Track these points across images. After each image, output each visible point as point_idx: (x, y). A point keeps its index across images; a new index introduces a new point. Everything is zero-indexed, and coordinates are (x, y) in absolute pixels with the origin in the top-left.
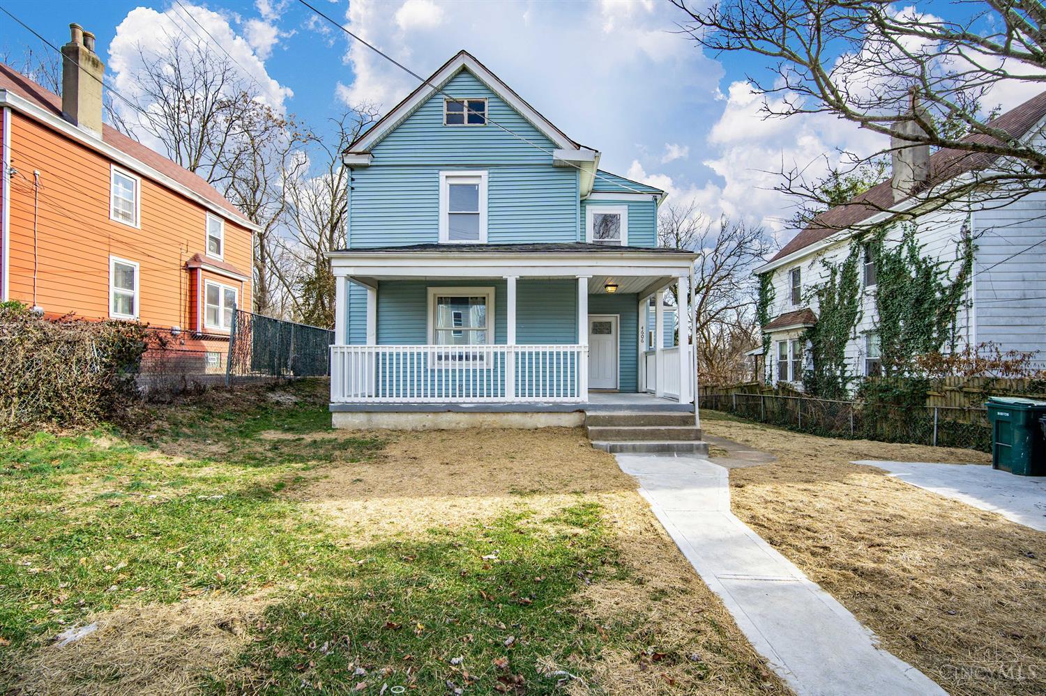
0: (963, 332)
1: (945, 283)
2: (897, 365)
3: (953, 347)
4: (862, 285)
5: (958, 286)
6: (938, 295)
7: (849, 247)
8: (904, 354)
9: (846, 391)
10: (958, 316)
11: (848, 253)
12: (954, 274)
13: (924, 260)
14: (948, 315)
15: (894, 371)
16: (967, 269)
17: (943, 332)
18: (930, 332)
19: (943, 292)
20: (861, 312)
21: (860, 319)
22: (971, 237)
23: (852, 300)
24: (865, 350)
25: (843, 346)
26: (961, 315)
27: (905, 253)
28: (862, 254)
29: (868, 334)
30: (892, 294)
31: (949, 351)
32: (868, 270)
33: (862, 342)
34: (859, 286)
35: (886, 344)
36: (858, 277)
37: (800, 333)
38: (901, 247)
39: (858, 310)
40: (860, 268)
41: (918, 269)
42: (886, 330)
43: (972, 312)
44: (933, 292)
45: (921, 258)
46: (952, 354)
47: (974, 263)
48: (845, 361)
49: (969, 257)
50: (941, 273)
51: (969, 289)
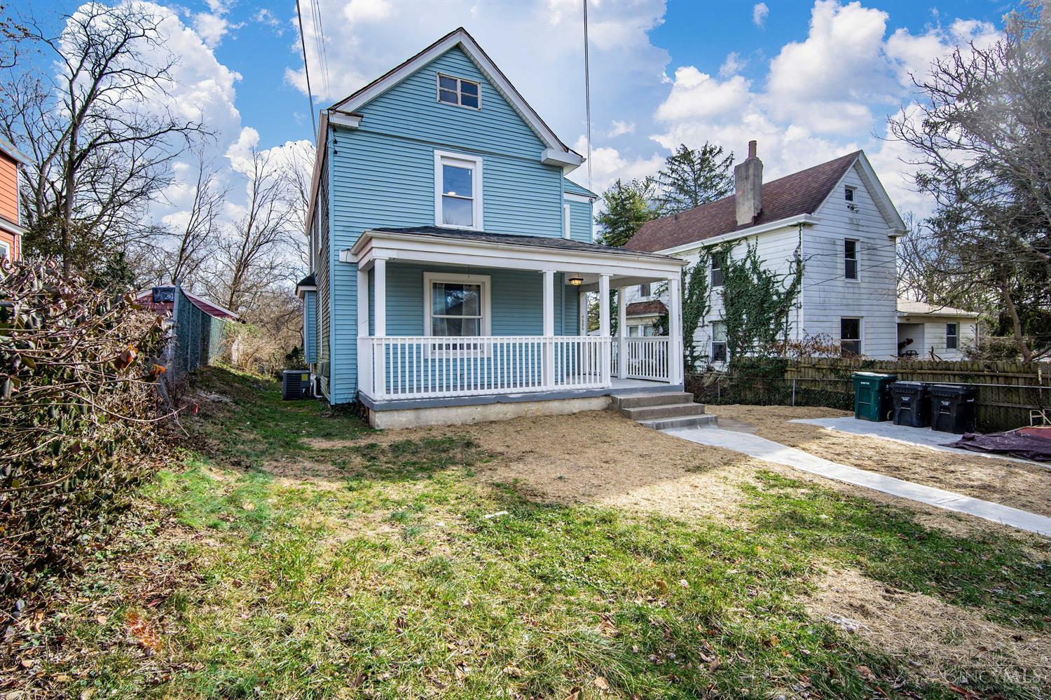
0: (794, 325)
1: (781, 290)
2: (741, 348)
3: (786, 335)
4: (710, 286)
5: (791, 293)
6: (775, 298)
7: (699, 255)
8: (748, 340)
9: (695, 367)
10: (790, 313)
11: (699, 260)
12: (788, 283)
13: (765, 272)
14: (784, 312)
15: (738, 352)
16: (798, 281)
17: (779, 324)
18: (769, 324)
19: (779, 297)
20: (709, 306)
21: (708, 312)
22: (801, 259)
23: (701, 297)
24: (712, 335)
25: (693, 333)
26: (792, 313)
27: (748, 265)
28: (710, 262)
29: (714, 323)
30: (739, 295)
31: (783, 338)
32: (714, 274)
33: (709, 330)
34: (707, 286)
35: (731, 332)
36: (707, 279)
37: (655, 321)
38: (746, 260)
39: (707, 304)
40: (708, 273)
41: (759, 278)
42: (731, 322)
43: (801, 312)
44: (771, 296)
45: (762, 269)
46: (785, 341)
47: (802, 278)
48: (694, 344)
49: (799, 274)
50: (777, 282)
51: (799, 295)
